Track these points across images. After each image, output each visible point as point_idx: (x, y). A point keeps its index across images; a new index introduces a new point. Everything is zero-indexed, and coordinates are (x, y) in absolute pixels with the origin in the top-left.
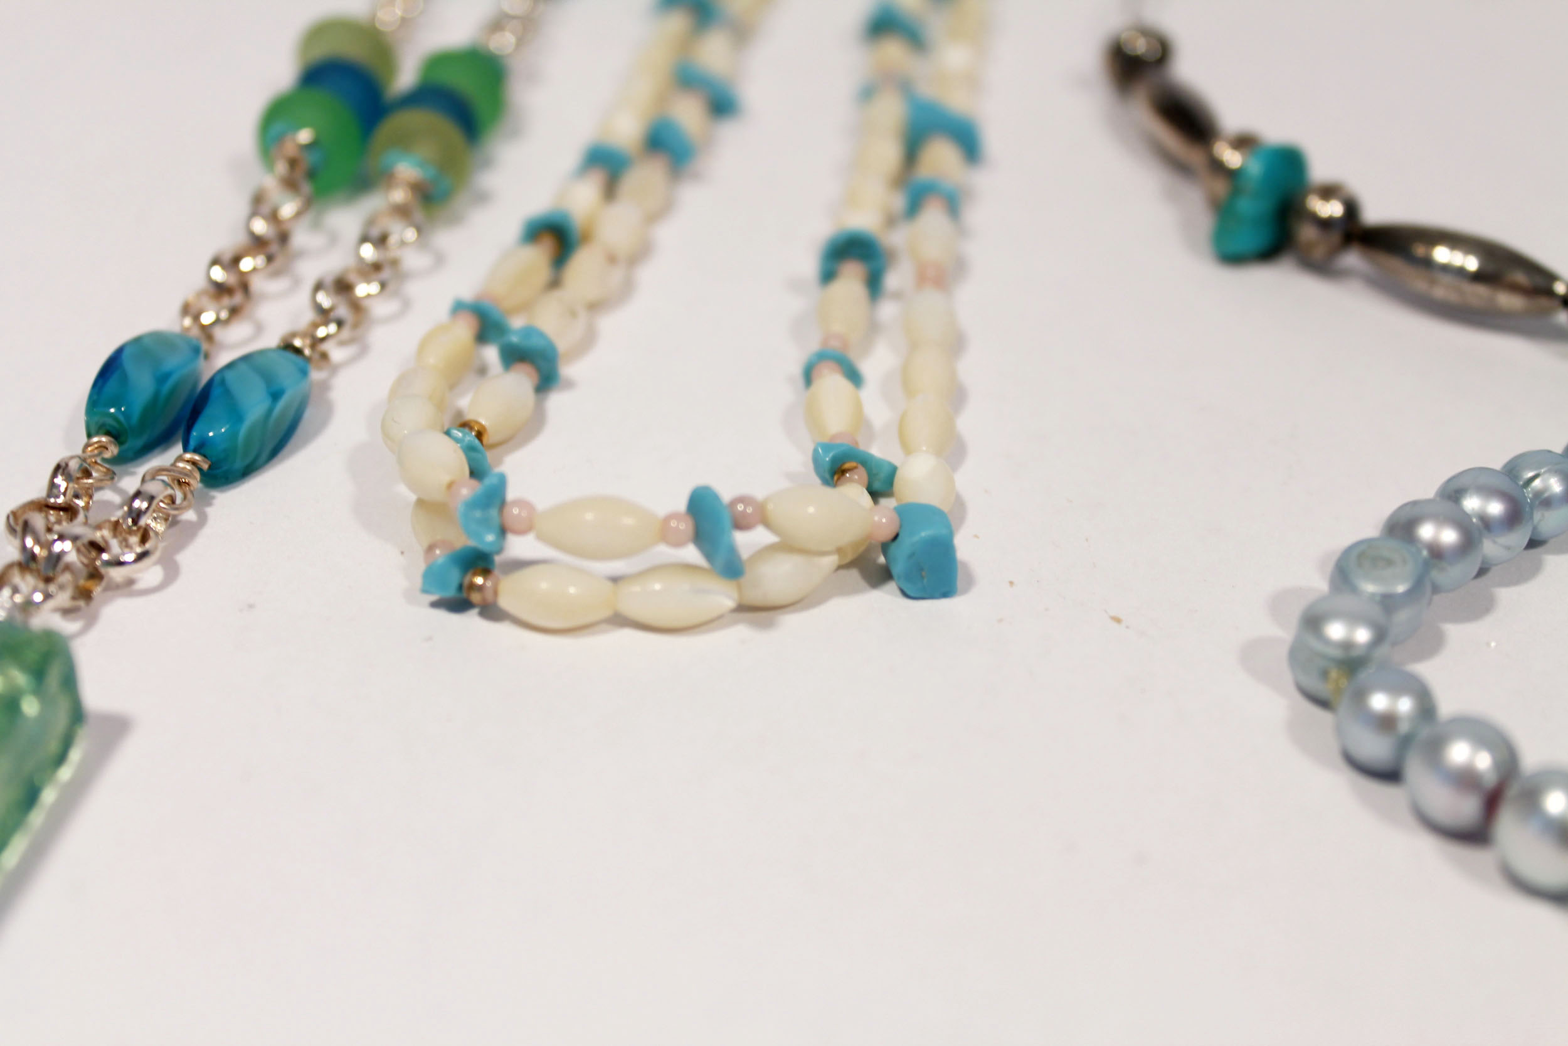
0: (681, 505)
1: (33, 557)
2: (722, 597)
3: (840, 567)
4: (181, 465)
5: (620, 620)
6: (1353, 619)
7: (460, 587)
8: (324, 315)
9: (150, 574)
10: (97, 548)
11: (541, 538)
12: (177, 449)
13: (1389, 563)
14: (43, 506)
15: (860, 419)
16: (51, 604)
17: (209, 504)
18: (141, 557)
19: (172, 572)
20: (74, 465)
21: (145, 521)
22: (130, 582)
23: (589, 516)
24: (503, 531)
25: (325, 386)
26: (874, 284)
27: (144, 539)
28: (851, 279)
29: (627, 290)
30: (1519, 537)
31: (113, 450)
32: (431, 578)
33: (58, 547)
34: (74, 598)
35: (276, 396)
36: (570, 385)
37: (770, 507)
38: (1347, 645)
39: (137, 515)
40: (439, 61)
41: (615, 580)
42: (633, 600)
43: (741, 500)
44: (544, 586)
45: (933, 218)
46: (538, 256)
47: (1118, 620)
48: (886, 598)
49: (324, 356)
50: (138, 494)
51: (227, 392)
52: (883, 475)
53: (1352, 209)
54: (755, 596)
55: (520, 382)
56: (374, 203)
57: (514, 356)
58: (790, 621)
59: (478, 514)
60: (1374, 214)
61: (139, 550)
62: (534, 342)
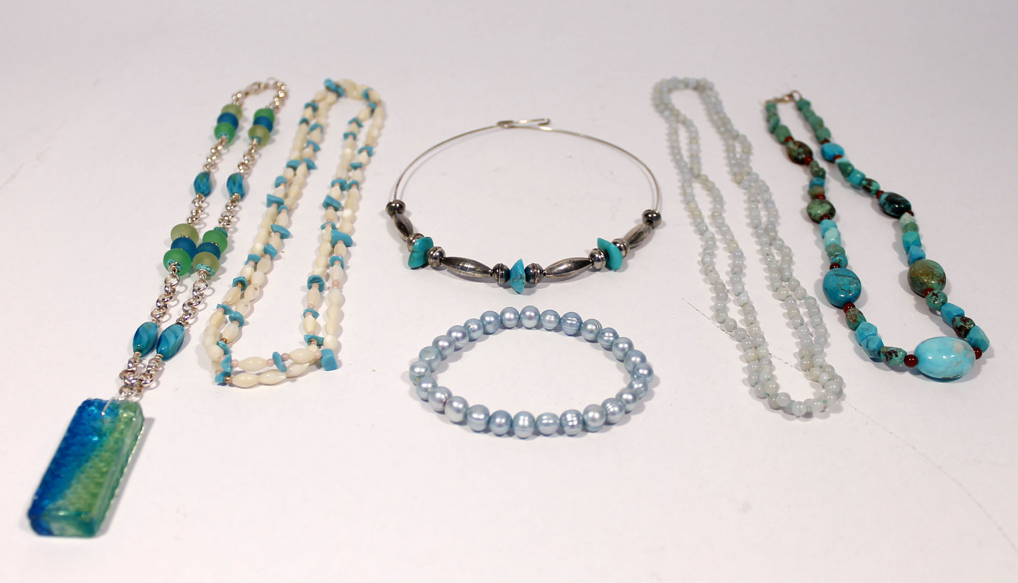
0: (271, 357)
1: (127, 384)
2: (283, 376)
3: (310, 365)
4: (157, 357)
5: (261, 384)
6: (421, 367)
7: (224, 380)
8: (186, 311)
9: (154, 384)
10: (141, 380)
11: (240, 368)
12: (155, 352)
13: (430, 352)
14: (127, 371)
15: (317, 326)
16: (133, 394)
17: (164, 365)
18: (151, 381)
19: (158, 383)
20: (133, 361)
21: (151, 372)
22: (149, 386)
23: (251, 362)
24: (232, 367)
25: (188, 330)
26: (321, 289)
27: (151, 377)
28: (315, 287)
29: (261, 294)
30: (467, 339)
31: (140, 355)
32: (217, 379)
33: (133, 381)
34: (138, 392)
35: (177, 337)
36: (248, 323)
37: (291, 355)
38: (419, 373)
39: (149, 371)
40: (208, 234)
41: (259, 374)
42: (263, 379)
43: (284, 354)
44: (243, 378)
45: (337, 266)
46: (238, 289)
47: (374, 371)
48: (321, 371)
49: (187, 323)
50: (148, 367)
51: (166, 338)
52: (321, 341)
53: (441, 253)
54: (290, 375)
55: (234, 326)
56: (195, 276)
57: (233, 319)
58: (300, 379)
59: (226, 364)
60: (448, 255)
61: (151, 380)
62: (238, 316)
